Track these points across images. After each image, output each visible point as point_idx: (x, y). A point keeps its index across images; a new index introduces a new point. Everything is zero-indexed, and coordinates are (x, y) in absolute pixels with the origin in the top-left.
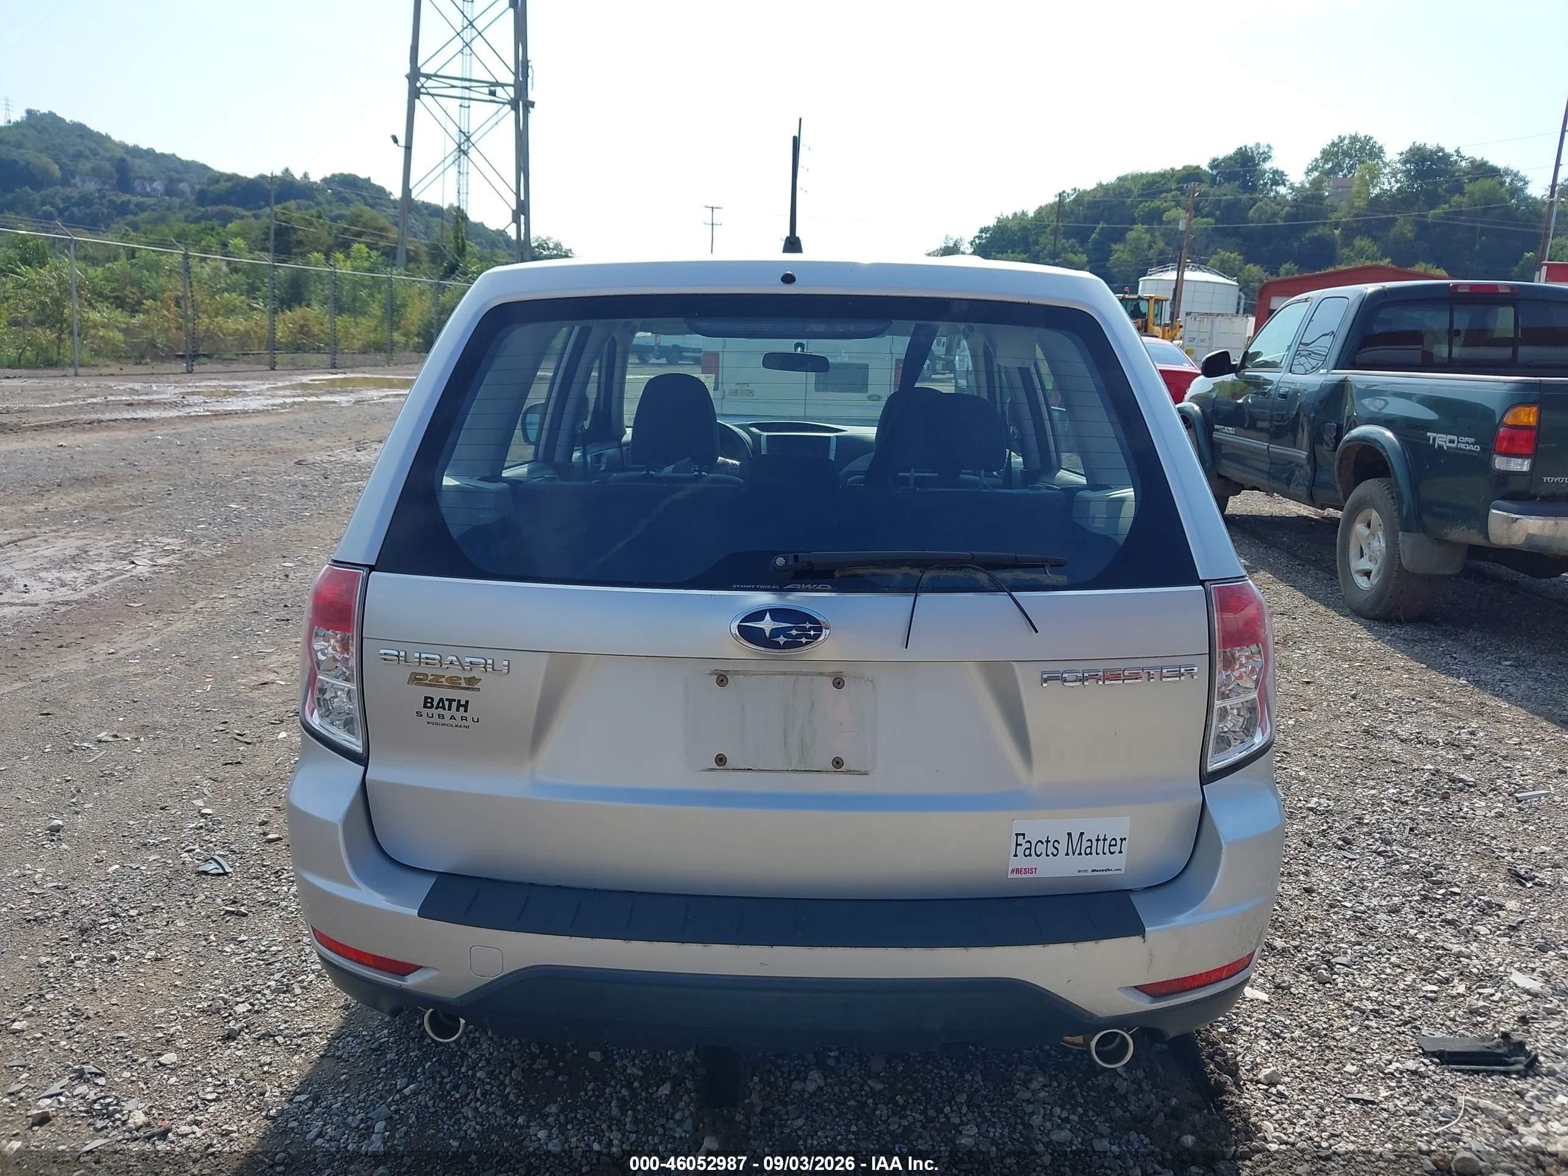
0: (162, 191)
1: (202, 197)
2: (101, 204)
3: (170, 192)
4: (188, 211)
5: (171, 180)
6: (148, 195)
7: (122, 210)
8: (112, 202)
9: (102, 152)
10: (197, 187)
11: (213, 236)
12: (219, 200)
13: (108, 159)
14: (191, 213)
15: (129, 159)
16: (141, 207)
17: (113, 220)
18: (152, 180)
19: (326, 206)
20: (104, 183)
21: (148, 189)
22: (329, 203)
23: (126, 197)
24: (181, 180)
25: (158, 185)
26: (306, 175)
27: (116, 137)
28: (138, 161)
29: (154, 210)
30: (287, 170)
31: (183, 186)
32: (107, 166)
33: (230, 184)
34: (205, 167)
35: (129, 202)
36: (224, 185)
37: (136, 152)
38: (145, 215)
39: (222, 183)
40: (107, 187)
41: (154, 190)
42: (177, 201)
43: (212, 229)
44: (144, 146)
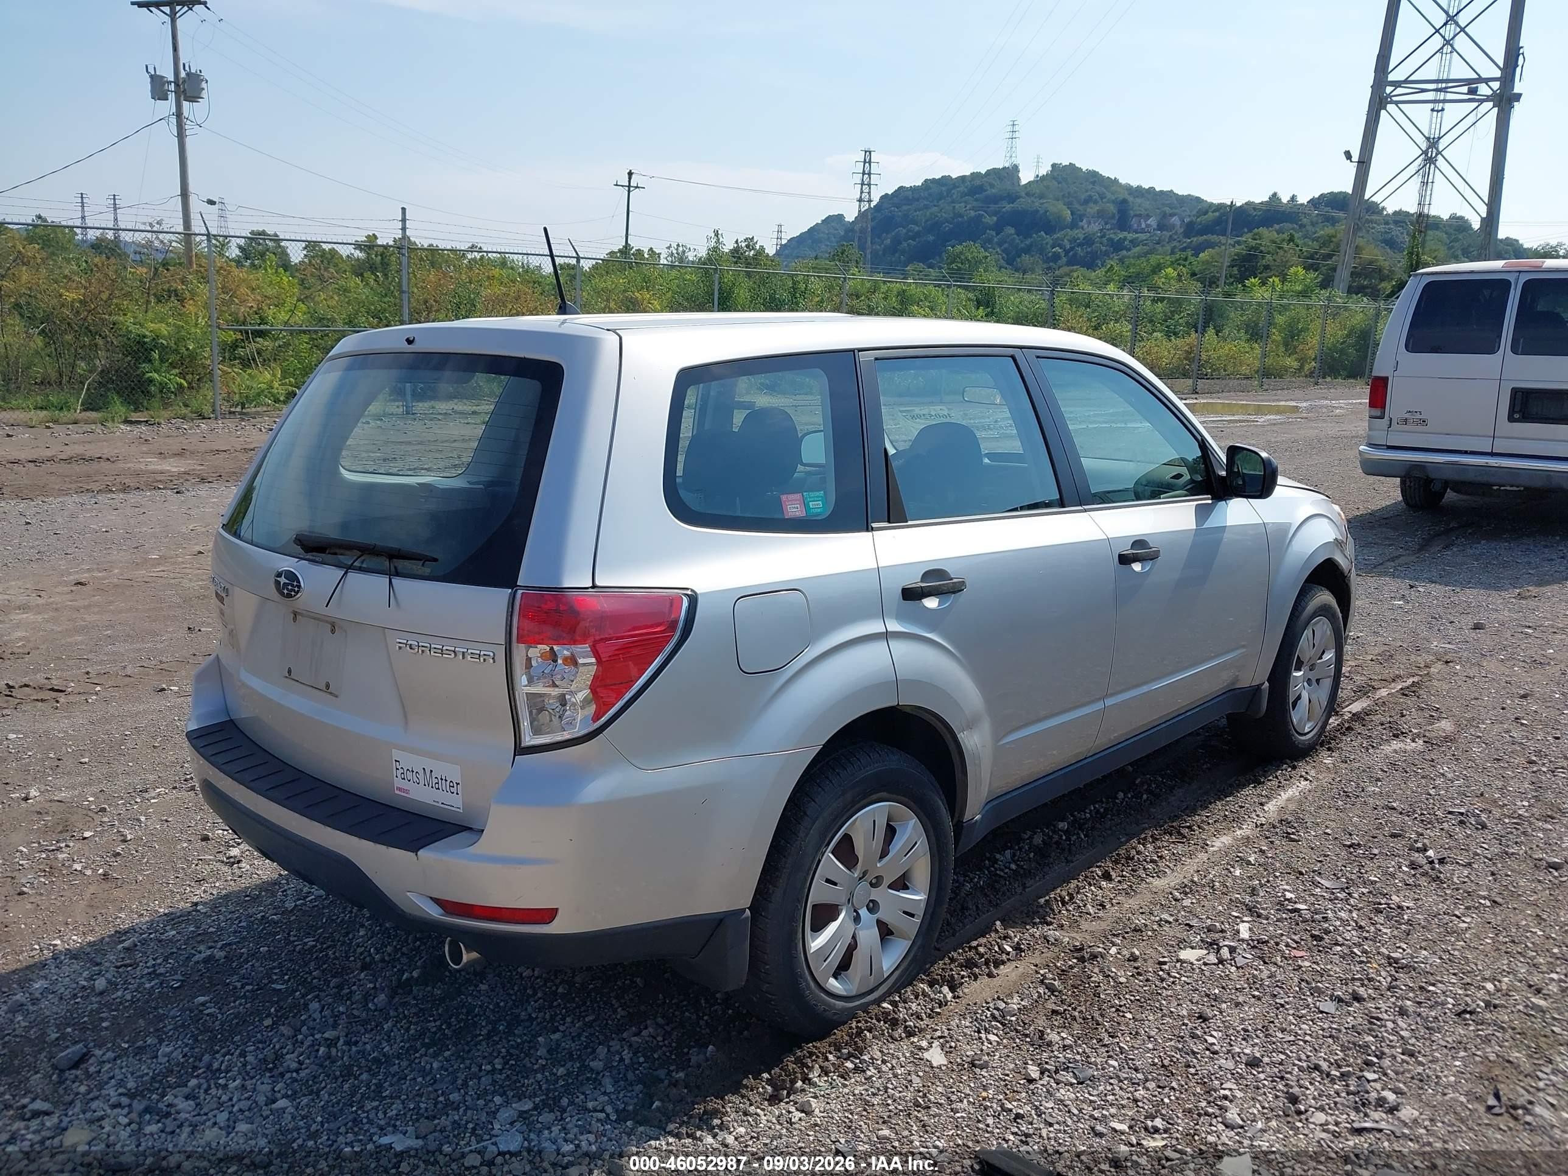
0: (1155, 227)
1: (1190, 229)
2: (1101, 243)
3: (1161, 227)
4: (1175, 243)
5: (1164, 216)
6: (1143, 231)
7: (1117, 246)
8: (1110, 240)
9: (1109, 195)
10: (1187, 220)
11: (1184, 266)
12: (1206, 230)
13: (1114, 202)
14: (1178, 244)
15: (1130, 199)
16: (1134, 243)
17: (1109, 256)
18: (1148, 217)
19: (1309, 228)
20: (1106, 224)
21: (1143, 226)
22: (1313, 224)
23: (1122, 235)
24: (1172, 215)
25: (1152, 221)
26: (1293, 198)
27: (1123, 181)
28: (1138, 200)
29: (1146, 245)
30: (1275, 194)
31: (1175, 220)
32: (1112, 208)
33: (1217, 214)
34: (1198, 199)
35: (1125, 239)
36: (1211, 216)
37: (1139, 192)
38: (1137, 250)
39: (1210, 213)
40: (1108, 226)
41: (1148, 226)
42: (1167, 234)
43: (1186, 259)
44: (1146, 186)
